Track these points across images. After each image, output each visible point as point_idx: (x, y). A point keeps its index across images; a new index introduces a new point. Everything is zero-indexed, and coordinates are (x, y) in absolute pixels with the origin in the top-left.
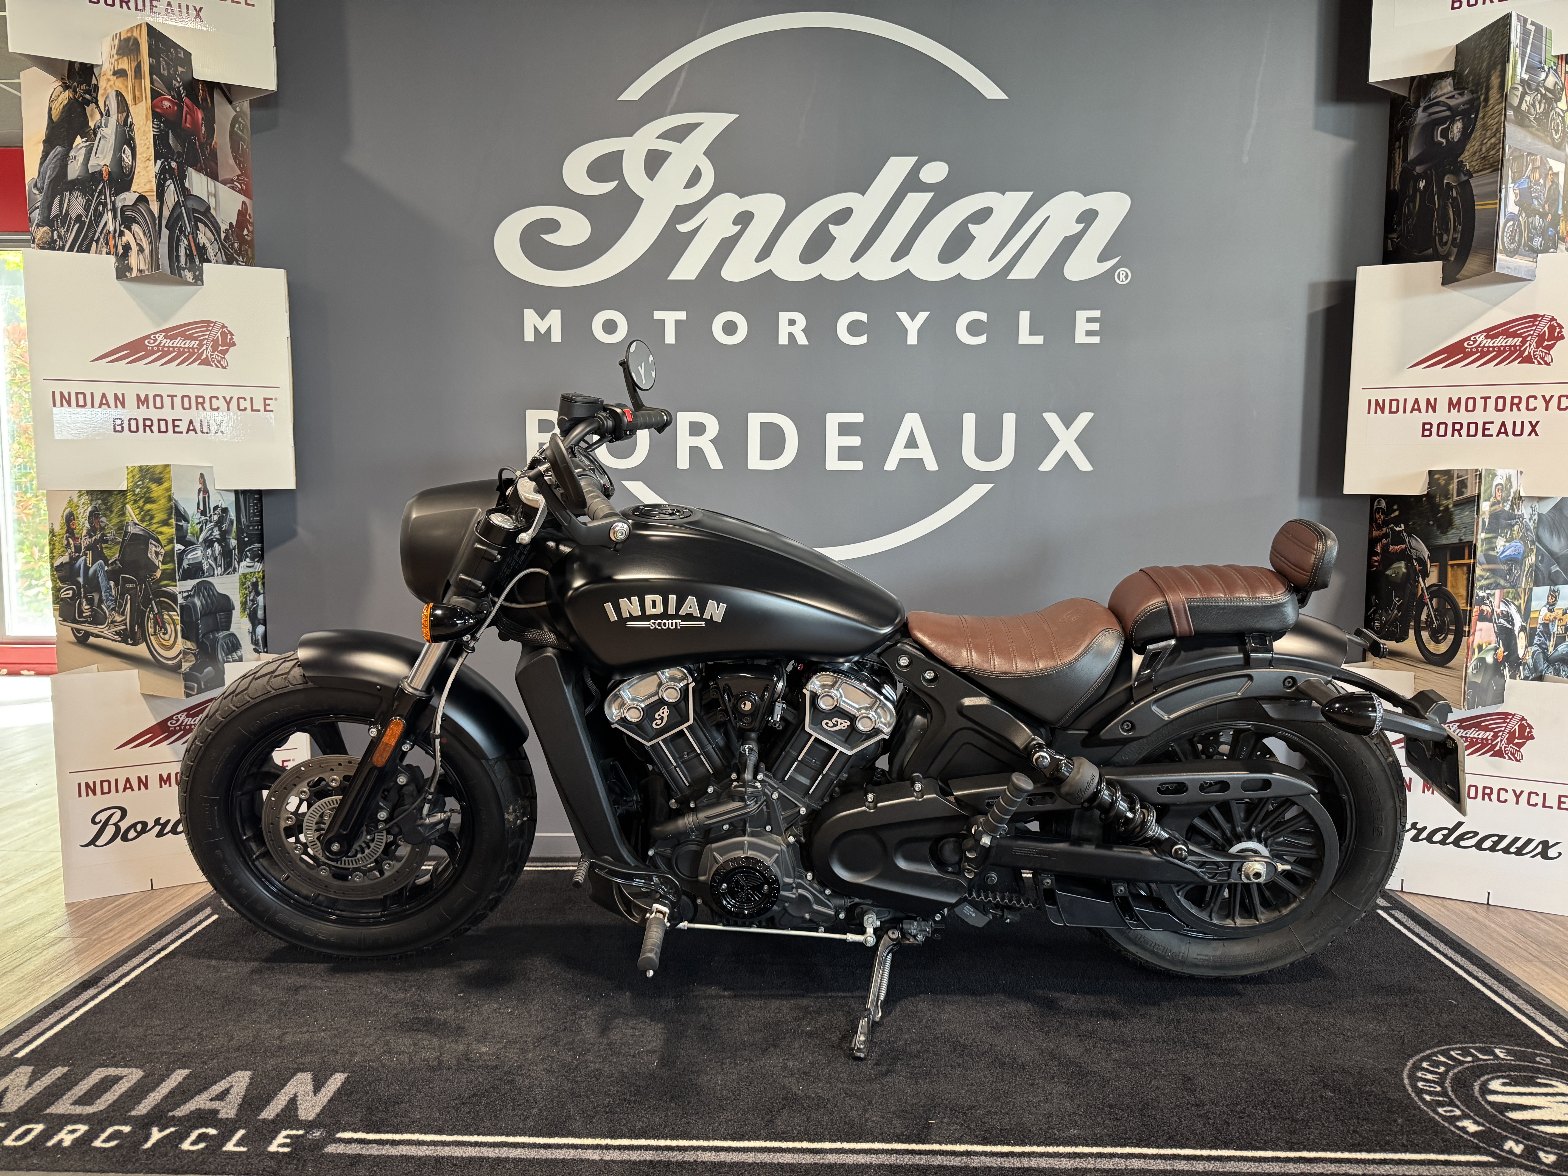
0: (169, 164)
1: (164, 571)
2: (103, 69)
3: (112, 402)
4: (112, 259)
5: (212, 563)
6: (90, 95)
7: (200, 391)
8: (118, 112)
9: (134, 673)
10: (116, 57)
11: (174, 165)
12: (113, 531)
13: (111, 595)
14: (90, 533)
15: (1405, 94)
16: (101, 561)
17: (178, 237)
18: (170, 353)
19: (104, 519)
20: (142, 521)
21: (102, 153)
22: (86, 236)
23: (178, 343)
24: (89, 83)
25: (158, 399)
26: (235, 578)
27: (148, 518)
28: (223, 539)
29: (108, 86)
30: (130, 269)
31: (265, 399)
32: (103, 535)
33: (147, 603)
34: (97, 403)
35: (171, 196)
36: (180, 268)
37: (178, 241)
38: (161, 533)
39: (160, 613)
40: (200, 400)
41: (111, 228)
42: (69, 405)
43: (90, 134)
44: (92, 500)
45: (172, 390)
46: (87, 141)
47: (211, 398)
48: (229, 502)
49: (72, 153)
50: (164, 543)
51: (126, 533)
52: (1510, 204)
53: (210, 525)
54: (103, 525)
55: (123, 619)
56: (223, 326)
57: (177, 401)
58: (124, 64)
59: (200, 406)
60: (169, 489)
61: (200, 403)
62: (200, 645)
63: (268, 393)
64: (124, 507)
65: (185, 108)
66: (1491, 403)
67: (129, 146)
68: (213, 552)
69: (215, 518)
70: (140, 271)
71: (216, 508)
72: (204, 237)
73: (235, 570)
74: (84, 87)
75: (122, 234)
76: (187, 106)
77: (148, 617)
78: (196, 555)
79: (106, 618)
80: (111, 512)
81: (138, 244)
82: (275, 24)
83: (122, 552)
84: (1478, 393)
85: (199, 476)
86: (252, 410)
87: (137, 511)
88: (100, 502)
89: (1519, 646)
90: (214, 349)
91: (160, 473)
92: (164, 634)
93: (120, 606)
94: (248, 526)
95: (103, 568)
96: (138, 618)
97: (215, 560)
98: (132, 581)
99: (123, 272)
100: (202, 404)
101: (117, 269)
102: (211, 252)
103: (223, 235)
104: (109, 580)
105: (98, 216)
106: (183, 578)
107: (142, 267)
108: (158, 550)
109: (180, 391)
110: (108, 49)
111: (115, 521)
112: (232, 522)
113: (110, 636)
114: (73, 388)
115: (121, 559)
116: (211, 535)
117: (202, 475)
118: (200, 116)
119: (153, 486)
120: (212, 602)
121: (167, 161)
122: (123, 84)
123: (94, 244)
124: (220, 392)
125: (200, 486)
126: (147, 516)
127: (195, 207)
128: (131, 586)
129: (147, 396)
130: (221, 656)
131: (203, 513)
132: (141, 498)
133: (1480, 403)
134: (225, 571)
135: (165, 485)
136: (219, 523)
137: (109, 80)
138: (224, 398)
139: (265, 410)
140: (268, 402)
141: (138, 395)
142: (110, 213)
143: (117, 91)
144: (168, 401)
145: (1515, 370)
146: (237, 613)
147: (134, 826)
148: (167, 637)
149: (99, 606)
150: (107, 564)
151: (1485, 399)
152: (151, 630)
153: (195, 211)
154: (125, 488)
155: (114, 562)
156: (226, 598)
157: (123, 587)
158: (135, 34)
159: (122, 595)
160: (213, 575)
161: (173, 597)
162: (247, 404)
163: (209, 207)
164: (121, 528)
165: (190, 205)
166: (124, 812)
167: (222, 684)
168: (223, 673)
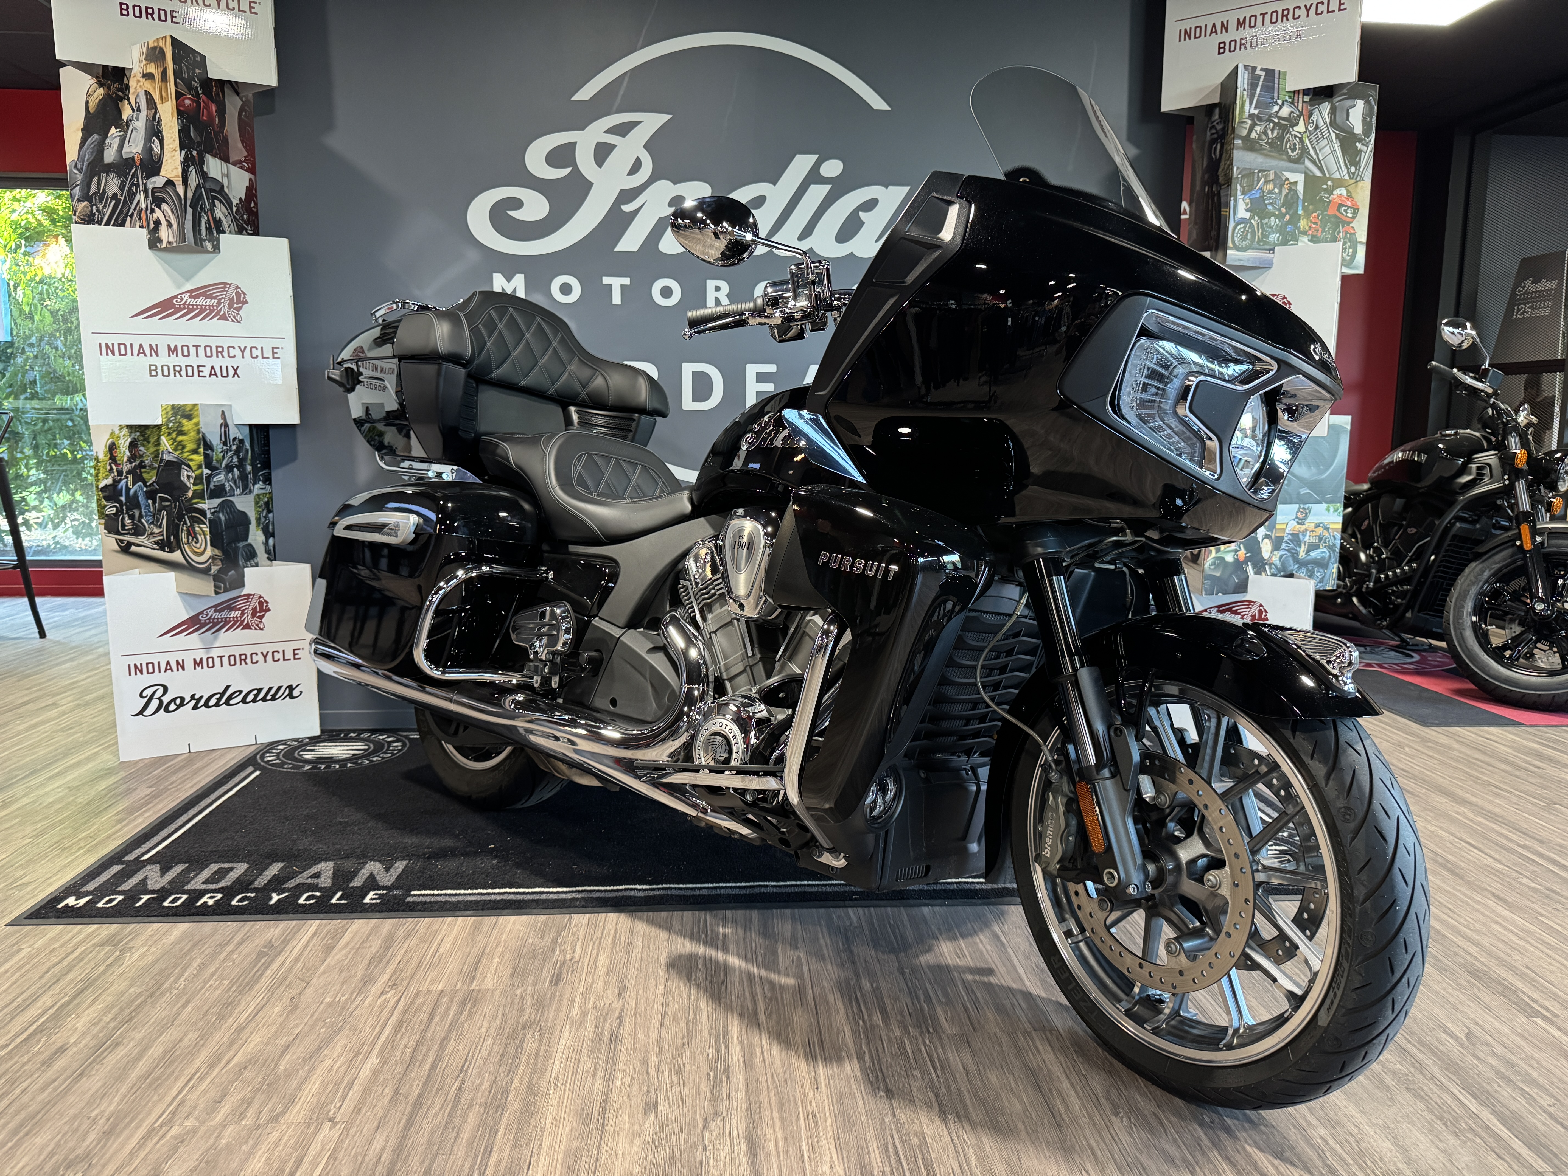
0: (191, 153)
1: (194, 491)
3: (147, 351)
4: (144, 232)
7: (219, 341)
8: (147, 109)
9: (170, 576)
10: (144, 62)
11: (195, 153)
12: (150, 458)
14: (130, 461)
17: (200, 213)
18: (193, 310)
19: (142, 448)
20: (175, 450)
21: (135, 142)
22: (121, 212)
23: (200, 301)
25: (185, 349)
26: (251, 498)
28: (241, 466)
30: (161, 241)
31: (273, 348)
33: (181, 517)
34: (135, 352)
35: (194, 180)
36: (202, 240)
37: (200, 217)
38: (191, 460)
39: (192, 526)
40: (220, 349)
41: (143, 206)
42: (113, 354)
45: (197, 341)
47: (229, 347)
48: (244, 435)
50: (194, 468)
51: (162, 460)
55: (160, 531)
57: (201, 350)
58: (151, 69)
60: (197, 424)
61: (220, 352)
62: (225, 552)
63: (276, 343)
64: (159, 439)
67: (158, 138)
69: (234, 447)
70: (169, 243)
71: (235, 439)
72: (220, 211)
75: (152, 211)
77: (182, 529)
78: (220, 478)
79: (145, 530)
81: (167, 220)
82: (275, 29)
83: (159, 476)
86: (263, 358)
87: (171, 442)
90: (230, 306)
91: (191, 411)
92: (196, 543)
96: (174, 529)
97: (235, 483)
98: (167, 500)
99: (154, 243)
100: (222, 353)
101: (149, 240)
102: (225, 224)
105: (132, 196)
106: (213, 498)
107: (171, 240)
108: (189, 474)
109: (202, 342)
110: (137, 55)
111: (152, 450)
113: (150, 545)
114: (115, 340)
115: (158, 482)
118: (214, 109)
119: (184, 421)
120: (234, 518)
121: (189, 150)
122: (151, 85)
123: (129, 218)
124: (235, 342)
126: (180, 446)
127: (212, 187)
128: (167, 504)
129: (176, 346)
130: (241, 562)
131: (225, 444)
132: (174, 431)
135: (194, 421)
136: (237, 452)
137: (139, 81)
138: (239, 347)
139: (274, 358)
140: (275, 351)
141: (169, 346)
142: (142, 193)
143: (146, 91)
144: (193, 350)
146: (253, 527)
147: (174, 700)
148: (198, 545)
152: (185, 540)
153: (212, 189)
154: (159, 423)
156: (244, 514)
157: (160, 504)
158: (161, 44)
161: (203, 513)
162: (258, 353)
163: (223, 186)
164: (157, 456)
165: (208, 186)
166: (166, 689)
167: (243, 585)
168: (243, 576)
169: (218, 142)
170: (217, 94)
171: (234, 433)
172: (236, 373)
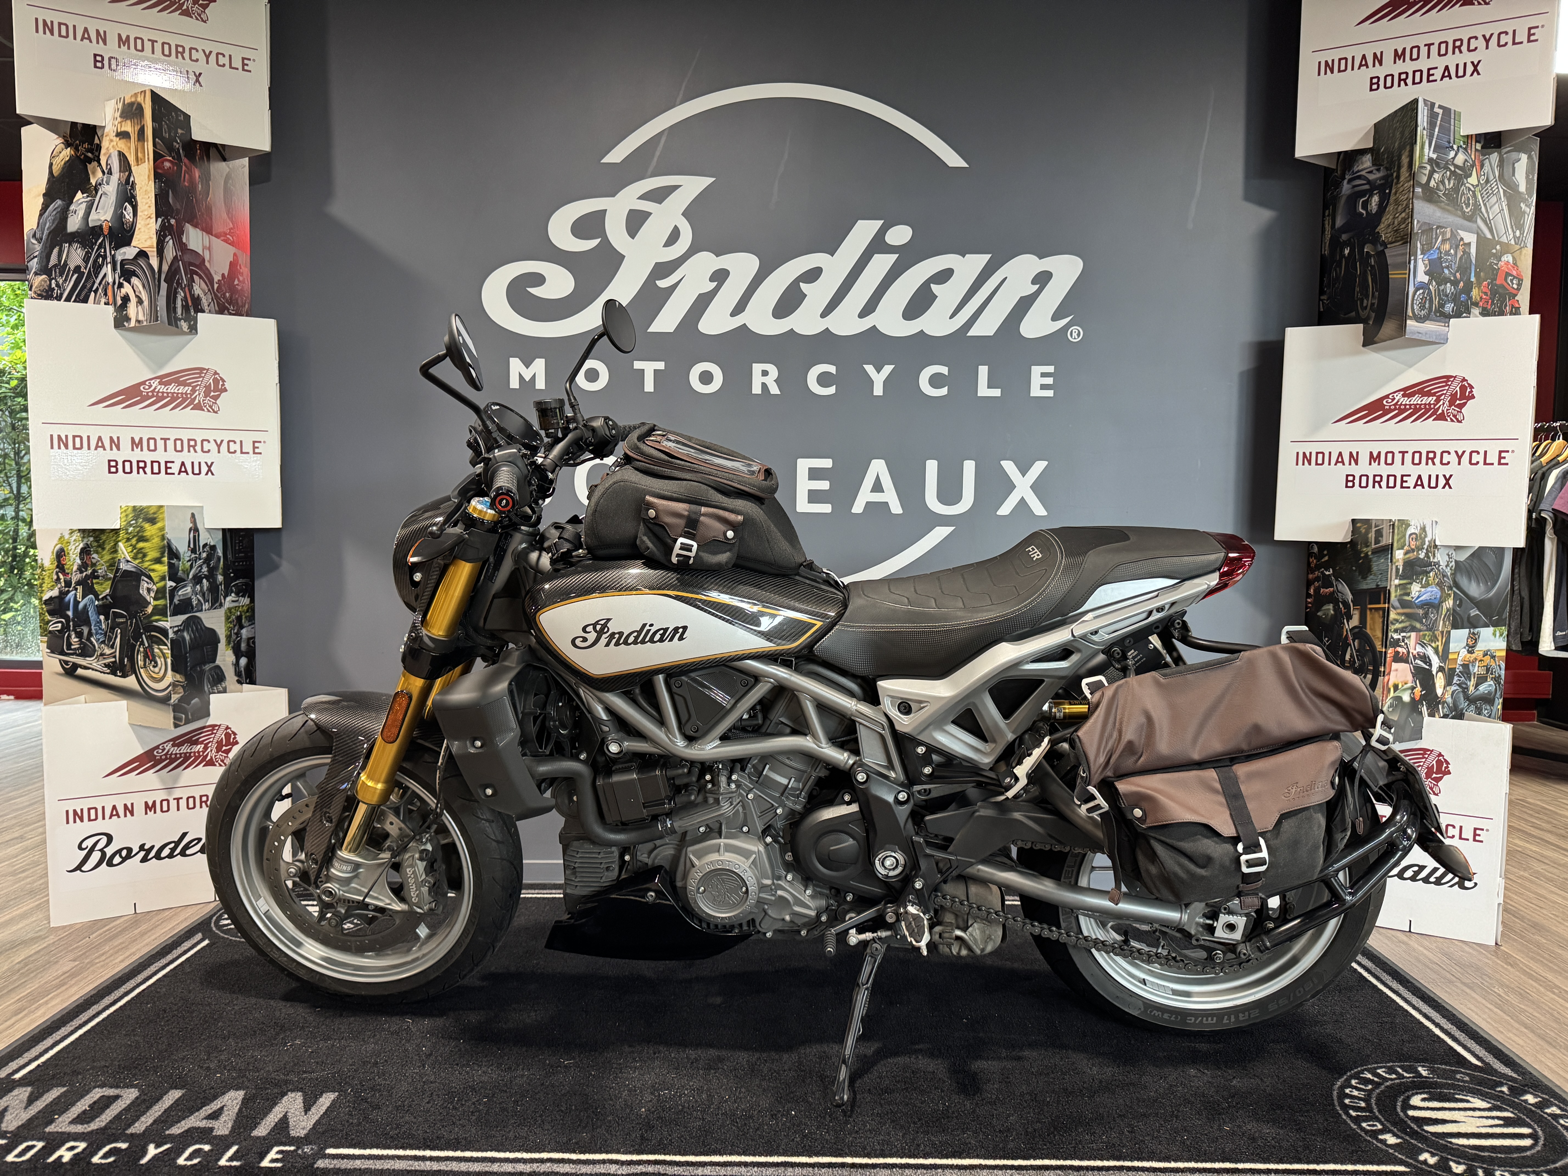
0: (169, 221)
1: (155, 607)
2: (106, 130)
3: (107, 444)
4: (111, 308)
5: (201, 598)
6: (92, 153)
7: (192, 434)
8: (120, 171)
9: (122, 704)
10: (119, 119)
11: (173, 221)
13: (100, 629)
15: (1334, 167)
16: (91, 596)
17: (176, 289)
18: (163, 398)
20: (135, 558)
21: (103, 208)
22: (84, 287)
23: (172, 388)
24: (91, 142)
25: (152, 442)
27: (140, 555)
28: (211, 576)
29: (111, 147)
30: (128, 319)
31: (254, 442)
32: (94, 571)
33: (137, 636)
34: (93, 445)
35: (170, 252)
36: (177, 319)
37: (176, 293)
38: (153, 570)
39: (150, 647)
40: (192, 443)
41: (110, 279)
42: (66, 447)
43: (92, 191)
44: (83, 537)
45: (166, 434)
46: (88, 196)
47: (203, 441)
49: (72, 207)
50: (156, 580)
51: (118, 570)
53: (199, 562)
54: (94, 561)
56: (216, 373)
57: (170, 444)
58: (128, 127)
59: (191, 449)
60: (162, 529)
61: (192, 445)
62: (188, 677)
63: (257, 436)
64: (116, 544)
65: (184, 168)
66: (1409, 457)
67: (131, 203)
68: (202, 587)
69: (204, 555)
70: (138, 321)
71: (205, 545)
72: (199, 288)
73: (221, 605)
74: (86, 145)
75: (121, 286)
76: (185, 165)
77: (138, 651)
78: (186, 591)
80: (103, 549)
81: (137, 296)
82: (270, 89)
83: (114, 588)
84: (1396, 448)
85: (190, 516)
86: (242, 453)
87: (130, 549)
88: (91, 539)
89: (1437, 685)
91: (154, 513)
92: (154, 667)
93: (110, 639)
94: (234, 562)
95: (93, 602)
96: (128, 650)
98: (122, 616)
99: (121, 321)
100: (194, 447)
101: (115, 319)
102: (205, 302)
103: (216, 286)
104: (99, 614)
105: (97, 268)
106: (174, 614)
107: (141, 318)
108: (150, 586)
109: (172, 435)
110: (112, 111)
112: (219, 558)
113: (99, 668)
114: (71, 431)
115: (113, 595)
116: (200, 571)
117: (193, 515)
119: (147, 526)
120: (200, 636)
121: (166, 218)
122: (126, 145)
123: (93, 294)
124: (211, 435)
125: (191, 525)
126: (140, 554)
127: (191, 260)
128: (121, 620)
129: (141, 439)
130: (206, 687)
131: (193, 551)
132: (134, 536)
133: (1399, 457)
134: (212, 605)
135: (159, 525)
136: (207, 561)
137: (111, 141)
138: (215, 441)
139: (254, 453)
140: (257, 445)
141: (133, 439)
142: (109, 266)
143: (119, 152)
144: (161, 444)
145: (1429, 427)
147: (119, 852)
148: (157, 670)
149: (88, 639)
150: (97, 598)
151: (1404, 453)
152: (141, 663)
153: (191, 264)
154: (118, 527)
155: (105, 597)
156: (212, 633)
157: (113, 621)
158: (139, 99)
159: (112, 629)
160: (201, 610)
161: (164, 632)
162: (237, 447)
163: (204, 260)
164: (113, 565)
165: (187, 258)
166: (110, 838)
167: (208, 715)
168: (208, 703)
171: (204, 538)
172: (209, 470)
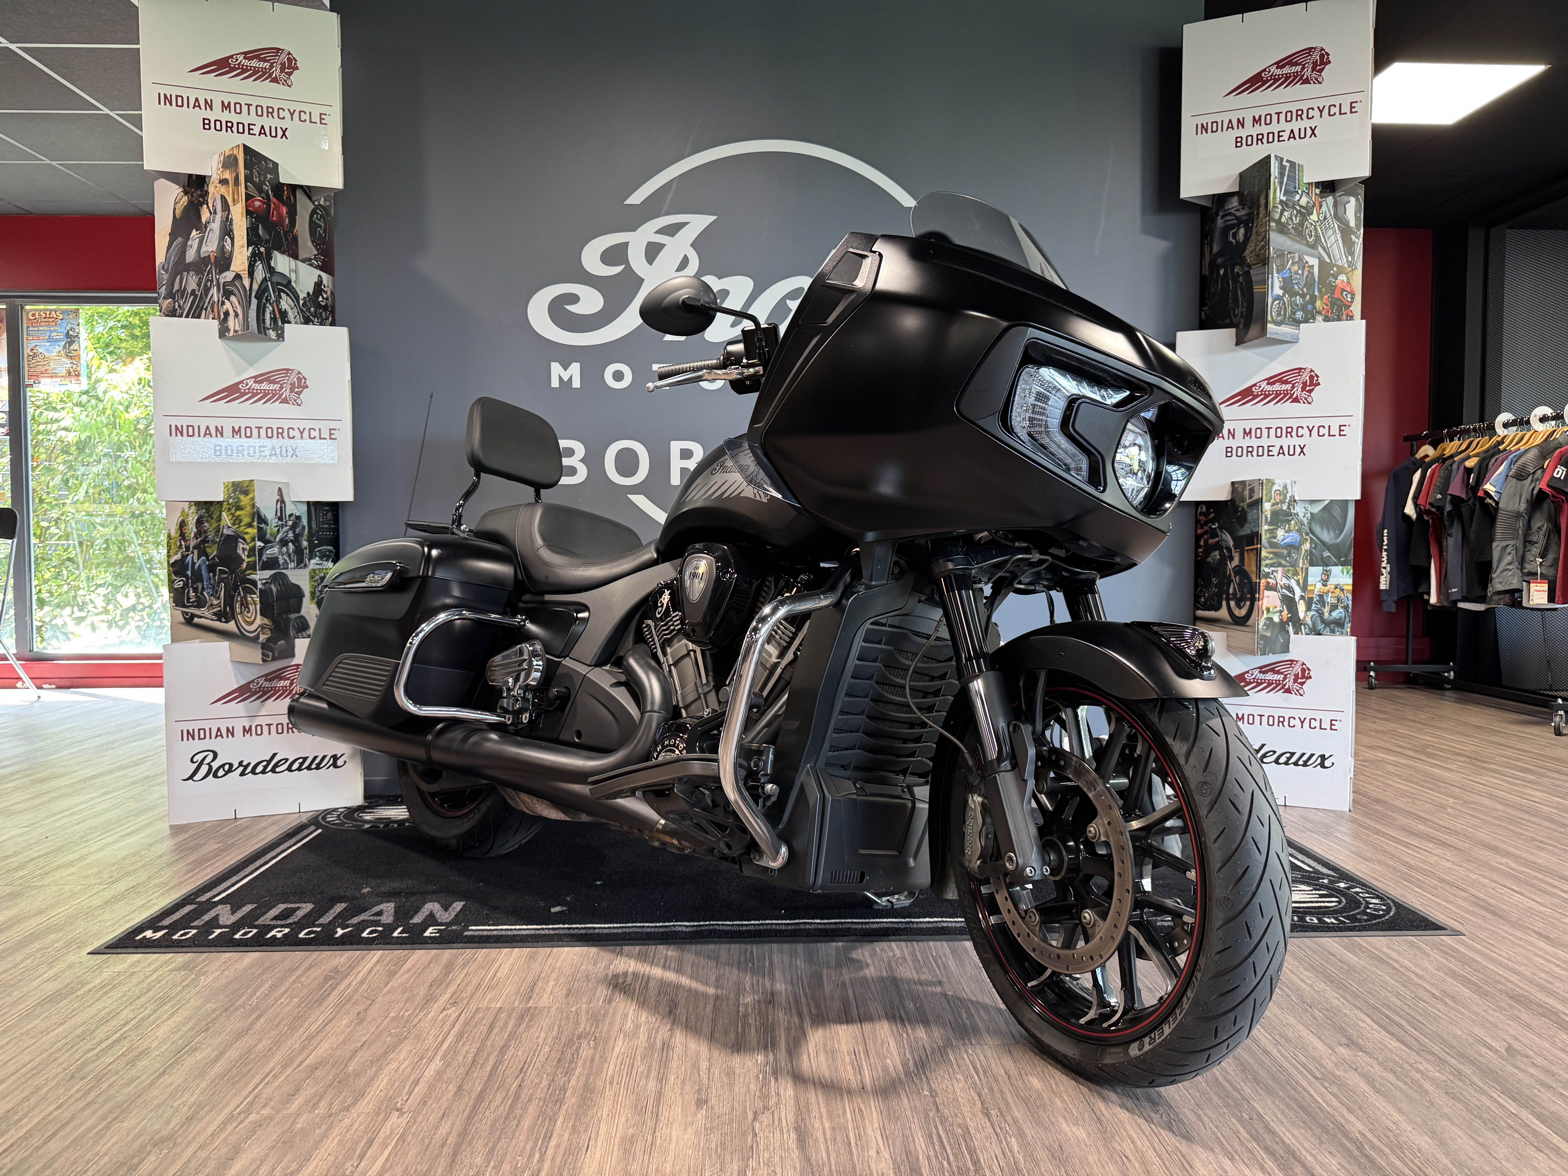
0: (259, 249)
1: (248, 563)
3: (213, 433)
7: (280, 423)
9: (226, 645)
11: (262, 249)
15: (1210, 206)
17: (265, 304)
18: (257, 394)
20: (234, 524)
23: (264, 386)
25: (248, 430)
27: (238, 522)
30: (228, 330)
31: (330, 430)
33: (236, 588)
34: (202, 433)
35: (260, 273)
36: (266, 329)
37: (265, 307)
38: (244, 534)
39: (245, 596)
40: (281, 431)
42: (182, 435)
45: (260, 423)
47: (289, 429)
50: (248, 541)
52: (1276, 287)
56: (299, 373)
57: (263, 431)
59: (280, 436)
60: (252, 499)
62: (275, 622)
63: (333, 425)
64: (220, 515)
66: (1272, 432)
70: (236, 331)
72: (286, 303)
77: (237, 600)
81: (233, 310)
82: (342, 138)
83: (219, 549)
84: (1264, 425)
86: (320, 438)
87: (230, 517)
90: (292, 391)
91: (245, 487)
92: (248, 612)
94: (315, 531)
96: (229, 601)
98: (225, 572)
99: (222, 332)
100: (282, 434)
101: (220, 330)
102: (290, 315)
106: (263, 569)
107: (236, 328)
108: (242, 547)
109: (265, 424)
113: (209, 616)
114: (184, 422)
115: (218, 555)
119: (242, 497)
120: (286, 590)
121: (257, 246)
124: (295, 424)
126: (236, 521)
127: (279, 281)
128: (225, 576)
129: (240, 428)
130: (292, 633)
132: (233, 506)
133: (1265, 432)
135: (249, 496)
138: (299, 429)
139: (330, 439)
140: (332, 432)
141: (233, 427)
144: (255, 431)
145: (1287, 408)
146: (306, 600)
147: (222, 766)
148: (248, 615)
151: (1269, 428)
152: (239, 610)
153: (278, 284)
154: (221, 499)
156: (298, 588)
161: (255, 584)
162: (316, 434)
163: (290, 281)
164: (218, 531)
165: (275, 279)
166: (215, 755)
167: (293, 657)
168: (293, 648)
169: (287, 240)
170: (288, 198)
172: (295, 454)
